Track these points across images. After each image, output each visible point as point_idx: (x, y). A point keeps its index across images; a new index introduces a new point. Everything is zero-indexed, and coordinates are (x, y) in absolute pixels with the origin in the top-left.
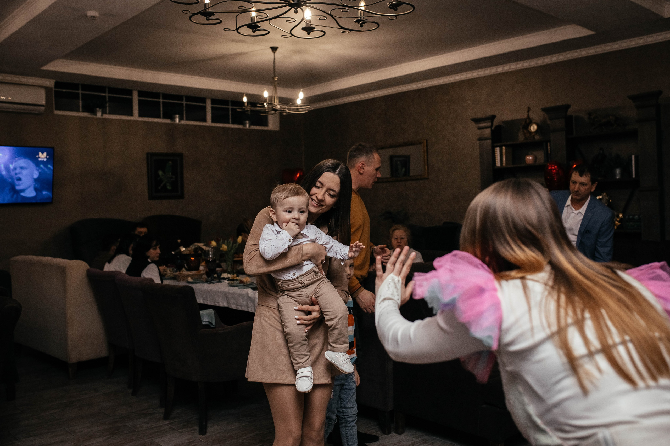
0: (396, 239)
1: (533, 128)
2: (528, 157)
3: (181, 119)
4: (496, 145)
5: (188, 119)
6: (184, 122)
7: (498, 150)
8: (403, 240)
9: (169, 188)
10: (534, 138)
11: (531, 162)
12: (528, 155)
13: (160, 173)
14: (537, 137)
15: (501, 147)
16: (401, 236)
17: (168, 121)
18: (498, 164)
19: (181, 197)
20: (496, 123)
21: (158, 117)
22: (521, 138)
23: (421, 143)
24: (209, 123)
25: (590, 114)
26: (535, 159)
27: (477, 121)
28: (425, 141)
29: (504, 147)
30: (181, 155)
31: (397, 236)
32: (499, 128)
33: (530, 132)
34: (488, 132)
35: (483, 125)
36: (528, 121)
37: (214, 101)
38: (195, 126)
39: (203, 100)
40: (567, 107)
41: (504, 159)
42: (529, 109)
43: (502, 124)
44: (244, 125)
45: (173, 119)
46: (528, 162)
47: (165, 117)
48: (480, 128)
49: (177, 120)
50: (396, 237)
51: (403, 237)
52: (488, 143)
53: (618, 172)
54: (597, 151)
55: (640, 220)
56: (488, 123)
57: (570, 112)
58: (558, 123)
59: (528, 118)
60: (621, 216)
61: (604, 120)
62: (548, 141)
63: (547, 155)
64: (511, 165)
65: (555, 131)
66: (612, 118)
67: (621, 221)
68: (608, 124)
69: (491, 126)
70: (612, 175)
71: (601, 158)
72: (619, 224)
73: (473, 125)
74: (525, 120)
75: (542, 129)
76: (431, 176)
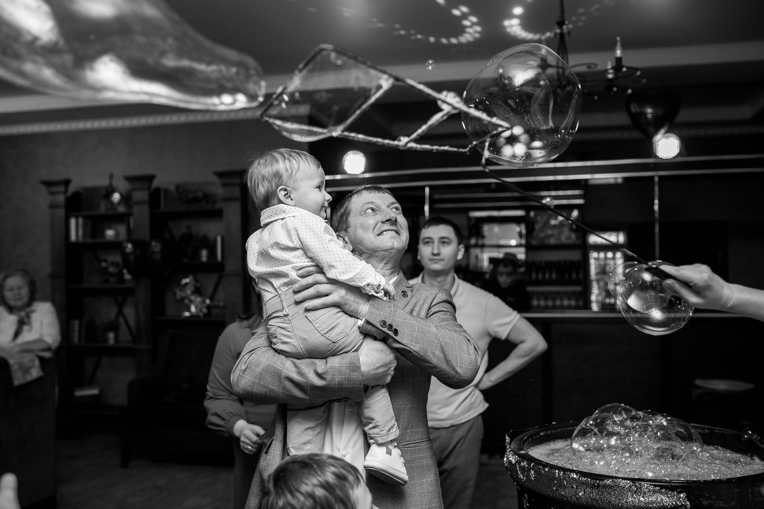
1: (116, 197)
2: (108, 232)
4: (71, 214)
7: (73, 221)
10: (116, 209)
11: (112, 238)
12: (110, 228)
14: (122, 209)
15: (77, 217)
18: (73, 237)
20: (72, 188)
22: (103, 209)
25: (178, 187)
26: (117, 234)
27: (48, 184)
29: (80, 219)
32: (77, 195)
33: (112, 203)
34: (61, 198)
35: (56, 189)
40: (151, 178)
41: (80, 232)
42: (111, 177)
43: (81, 191)
46: (108, 237)
48: (52, 193)
52: (61, 212)
53: (204, 253)
54: (184, 230)
55: (224, 307)
56: (62, 188)
57: (155, 184)
58: (142, 195)
59: (111, 185)
60: (208, 301)
61: (191, 196)
62: (129, 215)
63: (129, 231)
64: (89, 240)
65: (138, 203)
66: (200, 194)
67: (208, 307)
68: (196, 200)
69: (65, 192)
70: (199, 256)
71: (188, 237)
72: (205, 310)
73: (43, 189)
74: (107, 188)
75: (126, 199)
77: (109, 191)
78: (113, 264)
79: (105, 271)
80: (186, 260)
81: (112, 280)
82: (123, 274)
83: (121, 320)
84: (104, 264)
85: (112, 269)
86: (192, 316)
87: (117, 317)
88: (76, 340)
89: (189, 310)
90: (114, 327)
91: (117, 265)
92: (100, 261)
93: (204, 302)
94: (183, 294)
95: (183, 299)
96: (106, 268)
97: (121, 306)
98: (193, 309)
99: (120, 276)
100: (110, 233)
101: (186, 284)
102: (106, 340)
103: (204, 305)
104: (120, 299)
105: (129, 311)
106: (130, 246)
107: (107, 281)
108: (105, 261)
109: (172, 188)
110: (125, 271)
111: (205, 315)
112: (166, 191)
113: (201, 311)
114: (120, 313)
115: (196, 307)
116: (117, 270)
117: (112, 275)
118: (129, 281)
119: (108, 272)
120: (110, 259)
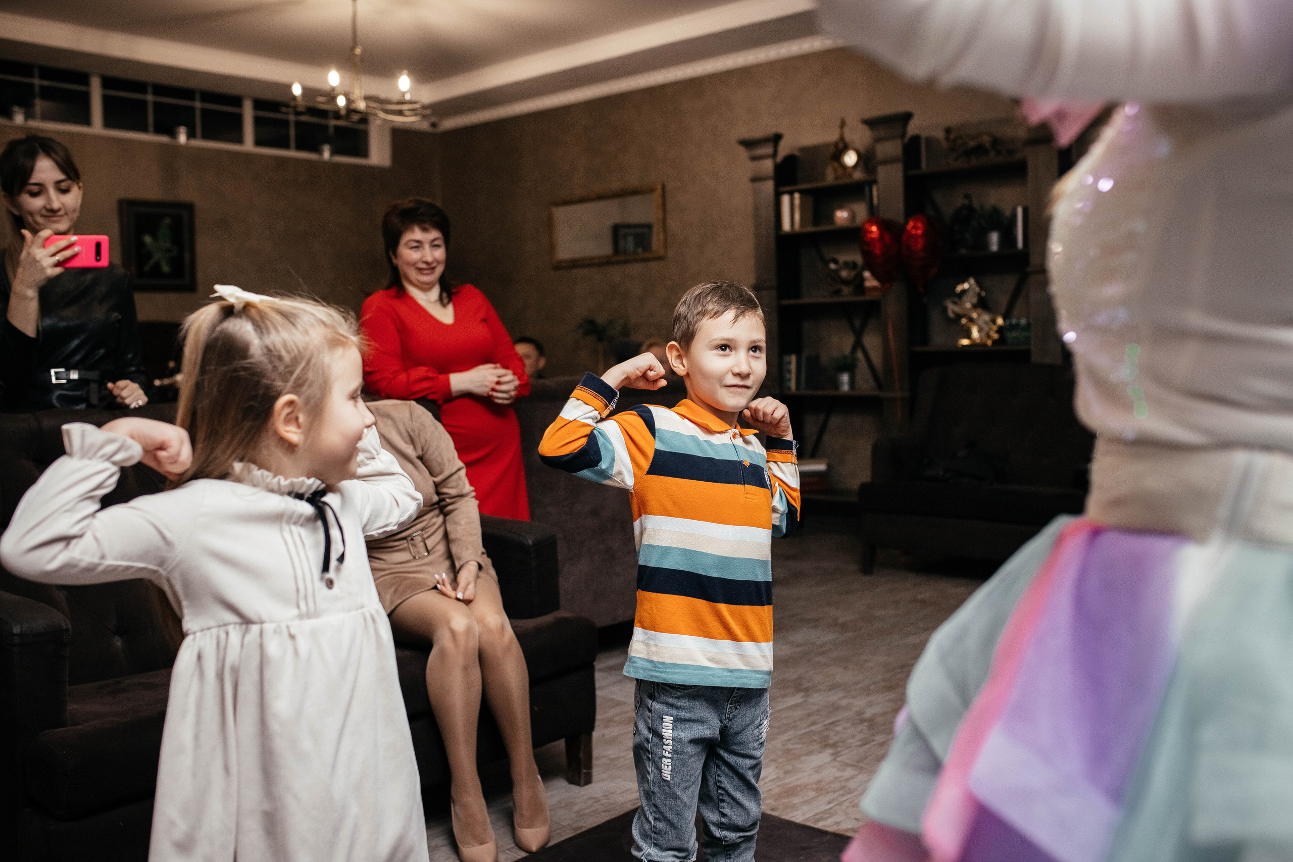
1: (850, 159)
2: (839, 214)
3: (191, 135)
4: (782, 189)
5: (206, 136)
6: (198, 143)
7: (786, 199)
9: (166, 269)
10: (850, 176)
11: (845, 223)
12: (841, 207)
13: (148, 239)
14: (858, 175)
15: (791, 193)
17: (164, 139)
18: (786, 226)
19: (192, 287)
20: (784, 149)
21: (144, 129)
22: (830, 177)
23: (652, 190)
24: (248, 145)
25: (948, 131)
26: (853, 216)
27: (748, 144)
28: (659, 187)
29: (797, 196)
30: (189, 207)
32: (790, 160)
33: (844, 167)
34: (768, 166)
35: (760, 151)
36: (841, 145)
37: (259, 104)
38: (219, 152)
39: (237, 101)
40: (907, 117)
41: (797, 217)
42: (843, 124)
43: (797, 153)
44: (319, 151)
45: (173, 134)
46: (839, 222)
47: (159, 130)
48: (754, 158)
49: (182, 138)
52: (769, 187)
53: (994, 238)
54: (960, 201)
55: (1028, 326)
56: (769, 150)
57: (913, 128)
58: (892, 148)
59: (842, 138)
60: (1000, 321)
61: (972, 143)
62: (872, 182)
63: (872, 209)
64: (810, 229)
65: (886, 162)
66: (986, 139)
67: (1000, 330)
68: (980, 150)
69: (774, 155)
70: (985, 244)
71: (967, 214)
72: (996, 336)
73: (743, 153)
74: (836, 144)
75: (865, 159)
76: (671, 253)
77: (841, 148)
78: (847, 265)
79: (834, 277)
80: (963, 251)
81: (846, 290)
82: (863, 279)
83: (860, 355)
84: (832, 266)
85: (844, 274)
86: (974, 345)
87: (854, 350)
88: (793, 385)
89: (968, 335)
90: (849, 366)
91: (852, 266)
92: (826, 263)
93: (994, 321)
94: (957, 309)
95: (959, 317)
96: (836, 272)
97: (859, 334)
98: (975, 333)
99: (858, 282)
100: (842, 215)
101: (964, 292)
102: (836, 385)
103: (995, 328)
104: (857, 323)
105: (872, 342)
106: (874, 229)
107: (838, 292)
108: (835, 261)
109: (940, 135)
110: (867, 274)
111: (995, 342)
112: (930, 141)
113: (988, 336)
114: (858, 344)
115: (980, 331)
116: (853, 274)
117: (845, 282)
118: (874, 289)
119: (840, 277)
120: (843, 258)
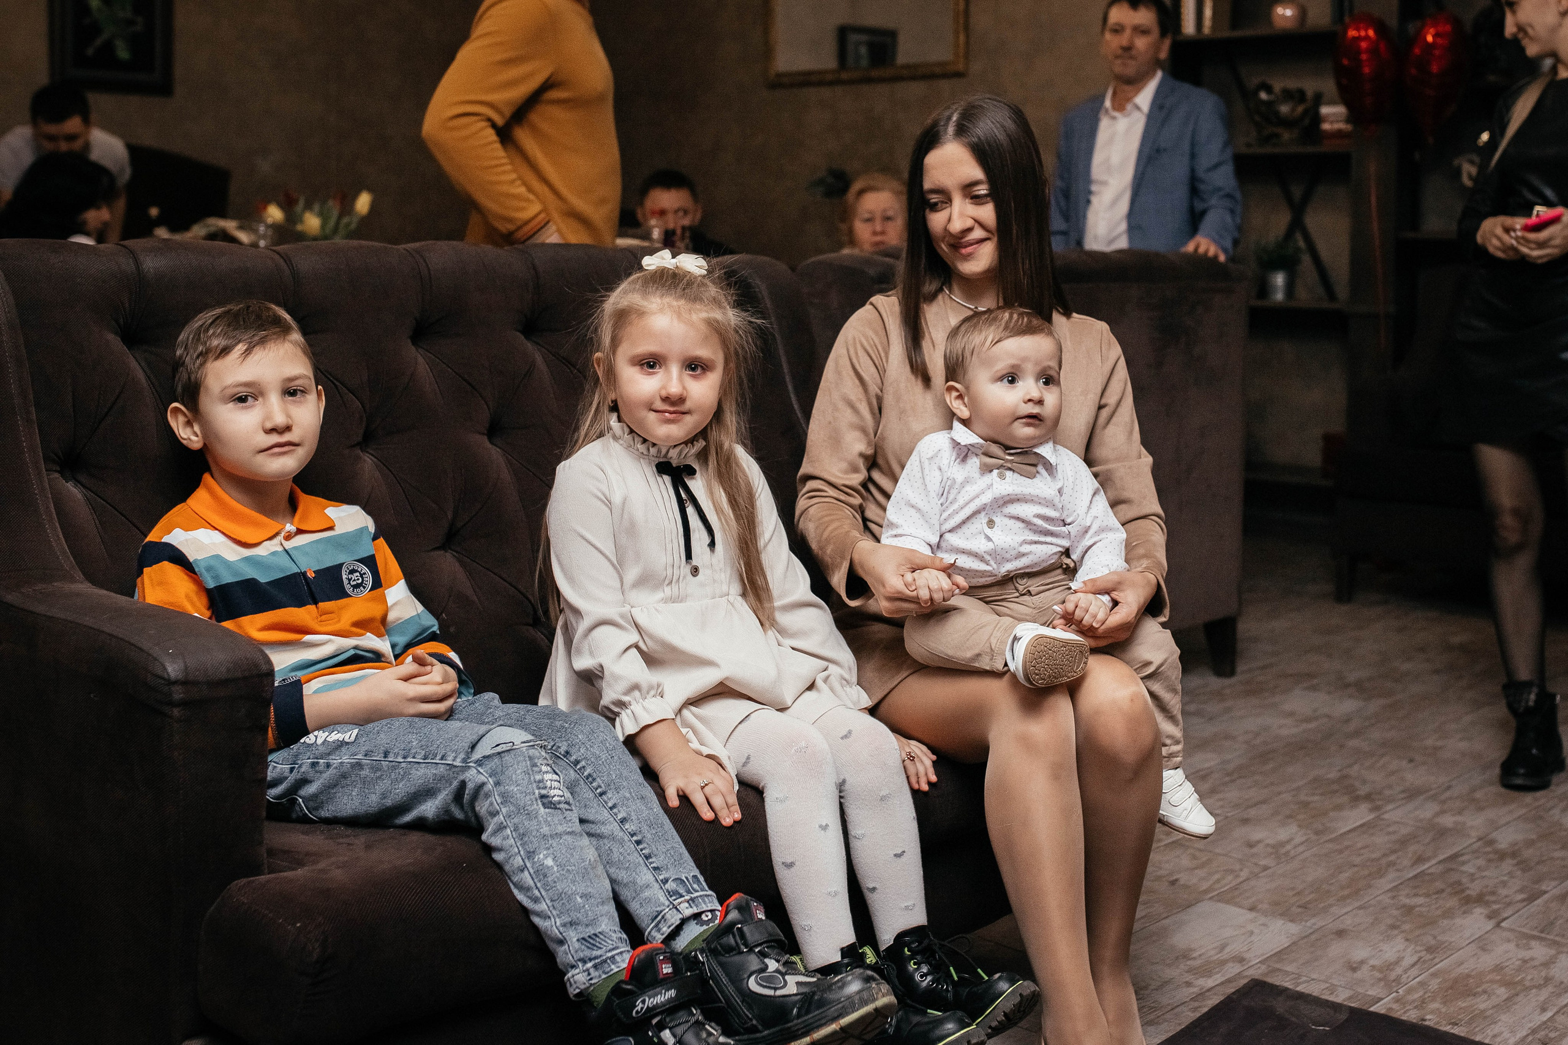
0: (868, 220)
2: (1280, 10)
8: (890, 224)
9: (123, 53)
11: (1289, 25)
12: (1281, 2)
16: (885, 210)
18: (1189, 27)
19: (164, 88)
26: (1306, 14)
31: (870, 212)
41: (1208, 12)
46: (1279, 24)
50: (866, 216)
51: (890, 213)
64: (1226, 33)
76: (976, 67)
78: (1288, 95)
79: (1267, 113)
80: (1492, 78)
81: (1286, 136)
82: (1319, 118)
83: (1300, 242)
84: (1263, 96)
85: (1284, 109)
87: (1289, 235)
90: (1284, 259)
91: (1298, 96)
96: (1269, 104)
97: (1298, 212)
99: (1310, 123)
100: (1284, 12)
102: (1264, 290)
104: (1297, 192)
108: (1269, 89)
114: (1298, 224)
116: (1300, 109)
117: (1287, 123)
118: (1339, 134)
119: (1277, 113)
120: (1279, 85)
